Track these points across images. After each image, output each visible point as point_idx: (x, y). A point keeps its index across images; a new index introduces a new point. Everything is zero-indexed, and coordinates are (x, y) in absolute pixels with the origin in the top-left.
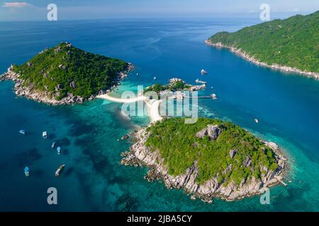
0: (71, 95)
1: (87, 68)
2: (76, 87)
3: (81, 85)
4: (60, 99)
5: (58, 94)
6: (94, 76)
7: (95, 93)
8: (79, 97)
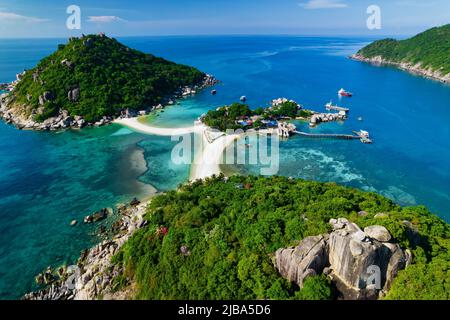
0: (65, 114)
1: (114, 69)
2: (79, 98)
3: (88, 97)
4: (41, 119)
5: (40, 111)
6: (123, 82)
7: (113, 113)
8: (77, 118)
